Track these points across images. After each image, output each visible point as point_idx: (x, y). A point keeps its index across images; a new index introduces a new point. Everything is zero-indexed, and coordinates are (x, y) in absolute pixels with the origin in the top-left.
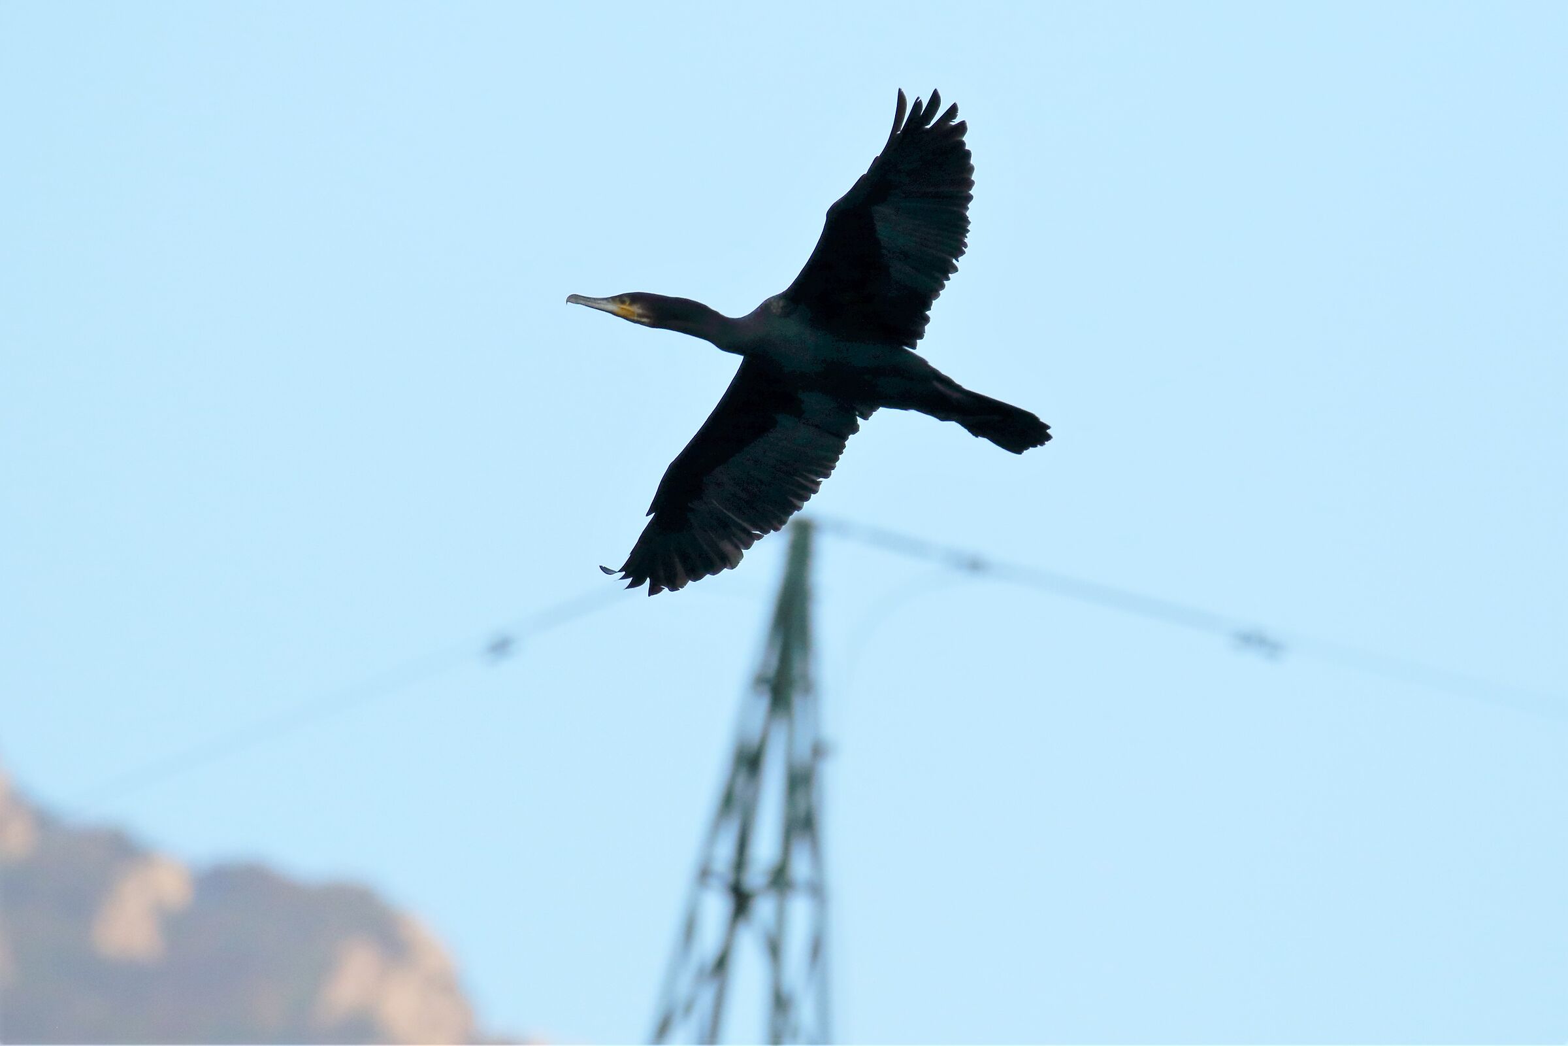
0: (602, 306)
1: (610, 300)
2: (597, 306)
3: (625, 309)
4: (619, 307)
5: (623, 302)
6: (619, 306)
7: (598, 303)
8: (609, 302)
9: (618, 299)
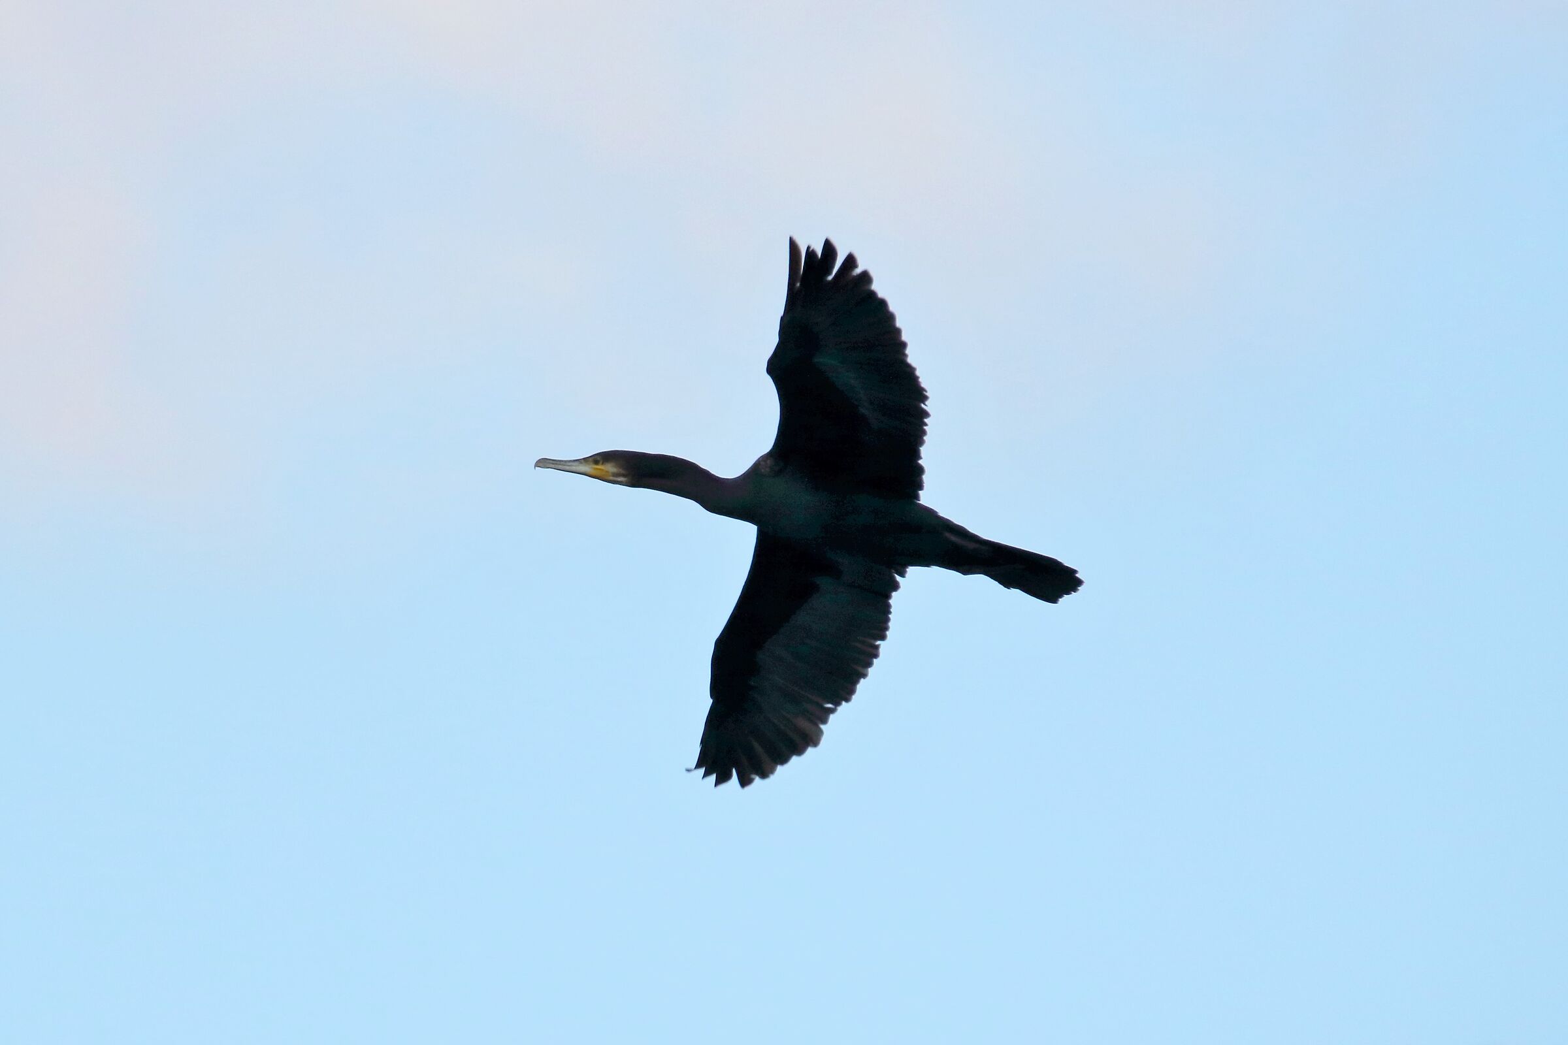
0: (574, 468)
1: (583, 461)
2: (567, 468)
3: (600, 469)
4: (592, 468)
5: (596, 462)
6: (590, 466)
7: (569, 466)
8: (581, 463)
9: (591, 459)
